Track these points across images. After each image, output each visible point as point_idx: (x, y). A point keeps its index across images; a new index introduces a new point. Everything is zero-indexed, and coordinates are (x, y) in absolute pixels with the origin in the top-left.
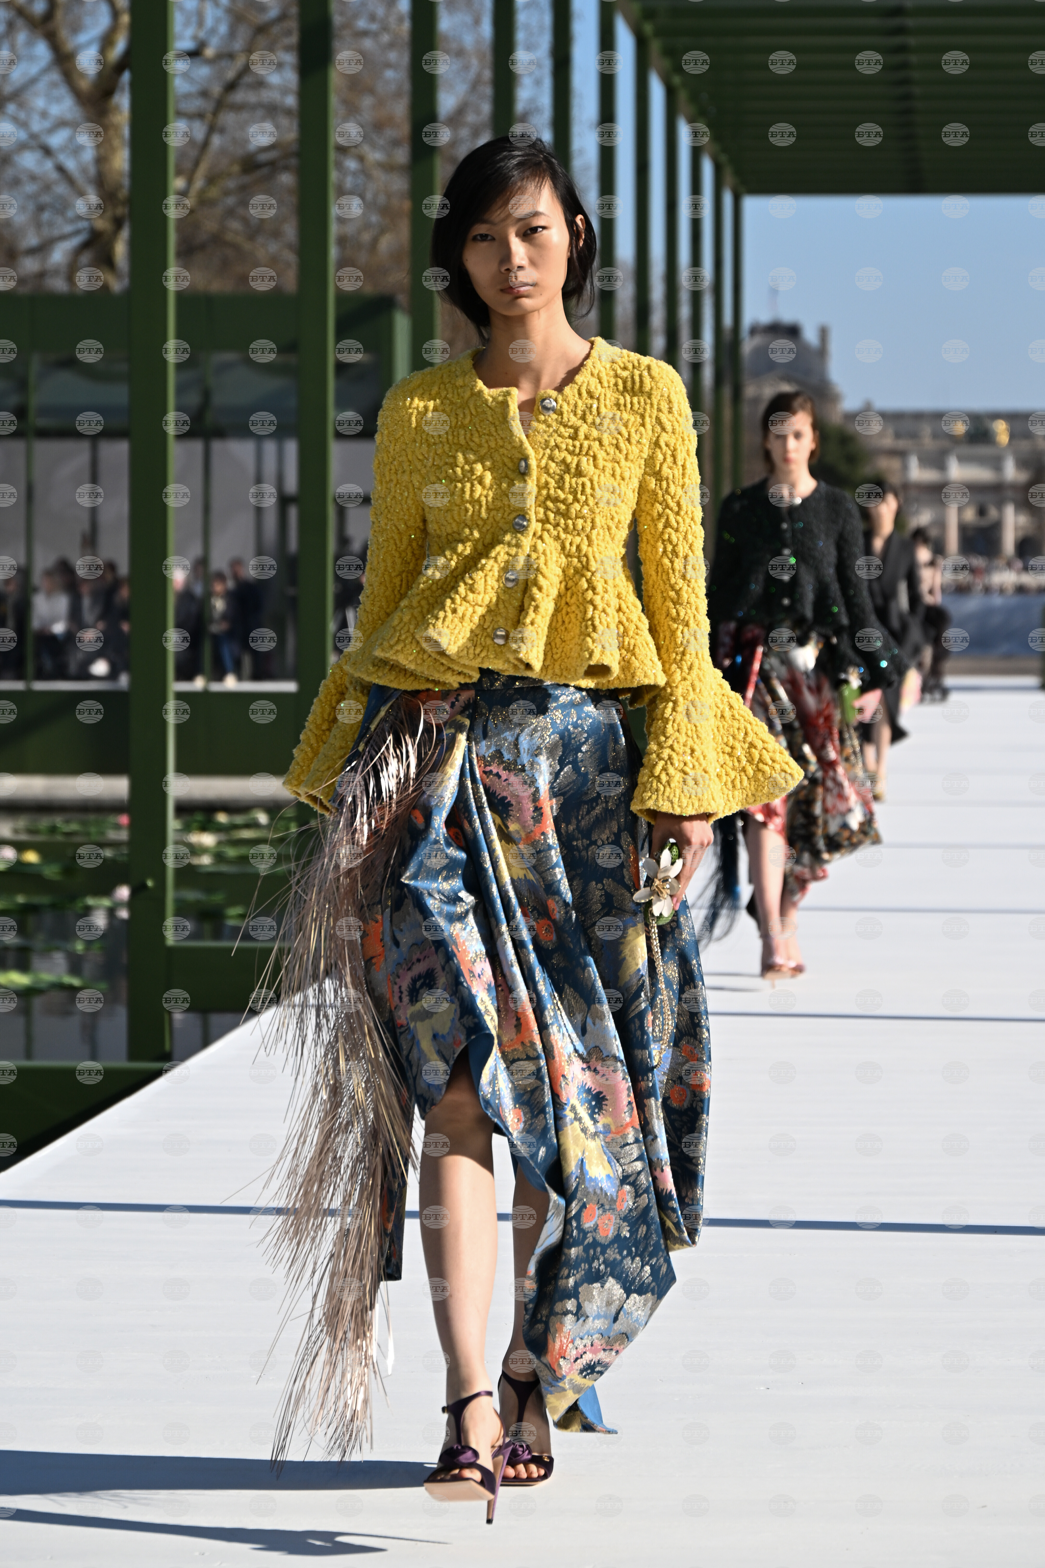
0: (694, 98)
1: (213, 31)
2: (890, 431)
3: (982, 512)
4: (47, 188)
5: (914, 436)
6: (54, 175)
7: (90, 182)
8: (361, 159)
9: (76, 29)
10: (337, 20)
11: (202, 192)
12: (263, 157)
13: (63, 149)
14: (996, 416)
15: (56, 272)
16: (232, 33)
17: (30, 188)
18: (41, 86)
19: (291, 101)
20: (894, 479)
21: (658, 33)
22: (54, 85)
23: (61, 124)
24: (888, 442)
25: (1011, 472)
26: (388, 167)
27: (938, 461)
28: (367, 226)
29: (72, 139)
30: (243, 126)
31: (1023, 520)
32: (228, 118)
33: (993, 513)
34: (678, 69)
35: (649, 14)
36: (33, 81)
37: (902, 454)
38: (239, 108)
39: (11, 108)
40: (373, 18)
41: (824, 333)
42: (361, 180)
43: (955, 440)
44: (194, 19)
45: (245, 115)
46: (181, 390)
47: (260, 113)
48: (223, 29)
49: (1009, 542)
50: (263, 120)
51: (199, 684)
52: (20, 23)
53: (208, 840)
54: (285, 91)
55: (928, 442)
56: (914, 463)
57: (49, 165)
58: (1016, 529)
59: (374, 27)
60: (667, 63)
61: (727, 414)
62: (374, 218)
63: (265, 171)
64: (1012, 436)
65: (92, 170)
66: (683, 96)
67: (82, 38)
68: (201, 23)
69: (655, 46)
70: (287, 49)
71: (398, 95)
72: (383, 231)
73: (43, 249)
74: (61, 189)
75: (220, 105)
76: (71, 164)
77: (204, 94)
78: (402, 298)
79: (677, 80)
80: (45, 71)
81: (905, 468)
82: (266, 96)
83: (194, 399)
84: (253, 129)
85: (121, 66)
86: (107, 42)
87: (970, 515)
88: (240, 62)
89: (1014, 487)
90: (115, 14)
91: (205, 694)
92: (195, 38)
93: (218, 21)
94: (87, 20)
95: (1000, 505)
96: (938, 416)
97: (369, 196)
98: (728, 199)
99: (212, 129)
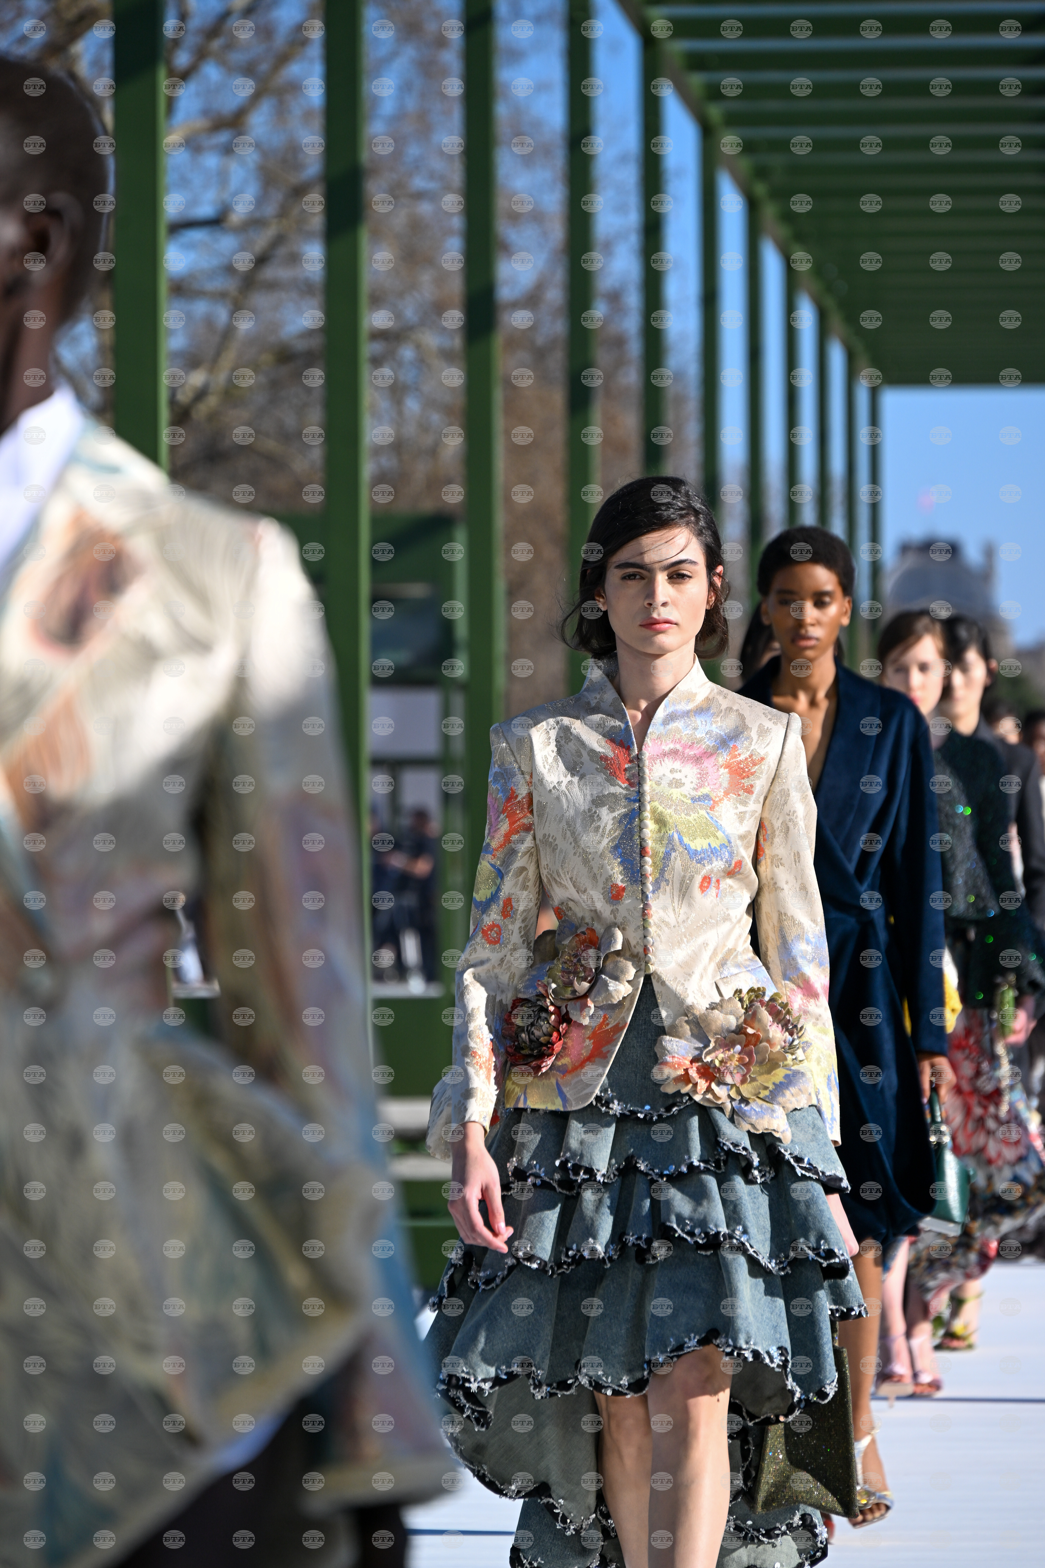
1: (239, 194)
16: (263, 197)
21: (774, 194)
30: (277, 309)
32: (258, 298)
38: (272, 286)
41: (989, 550)
45: (278, 295)
48: (252, 191)
63: (297, 363)
69: (769, 210)
75: (250, 283)
77: (230, 270)
84: (285, 312)
88: (272, 231)
92: (217, 201)
93: (245, 182)
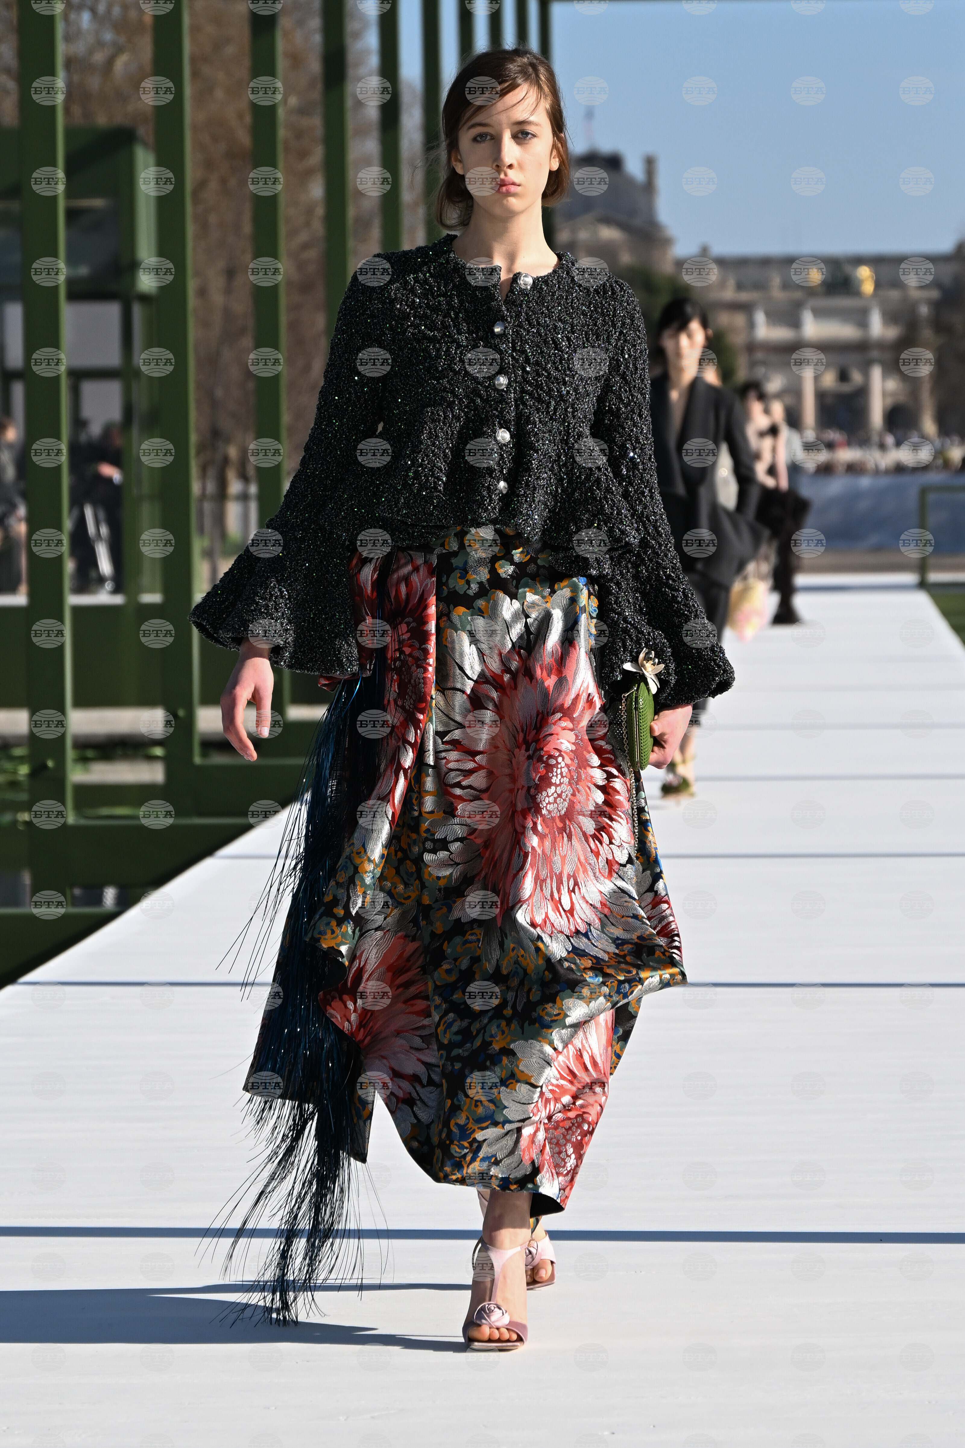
2: (731, 283)
3: (843, 376)
5: (761, 286)
14: (859, 260)
20: (738, 339)
24: (729, 294)
25: (878, 328)
27: (790, 317)
28: (100, 44)
31: (892, 384)
33: (857, 377)
37: (746, 308)
41: (650, 163)
43: (811, 292)
49: (877, 416)
55: (777, 294)
56: (760, 318)
58: (884, 394)
62: (108, 36)
64: (878, 285)
72: (119, 50)
78: (144, 131)
81: (751, 325)
87: (829, 380)
89: (881, 345)
95: (865, 368)
96: (789, 261)
97: (101, 8)
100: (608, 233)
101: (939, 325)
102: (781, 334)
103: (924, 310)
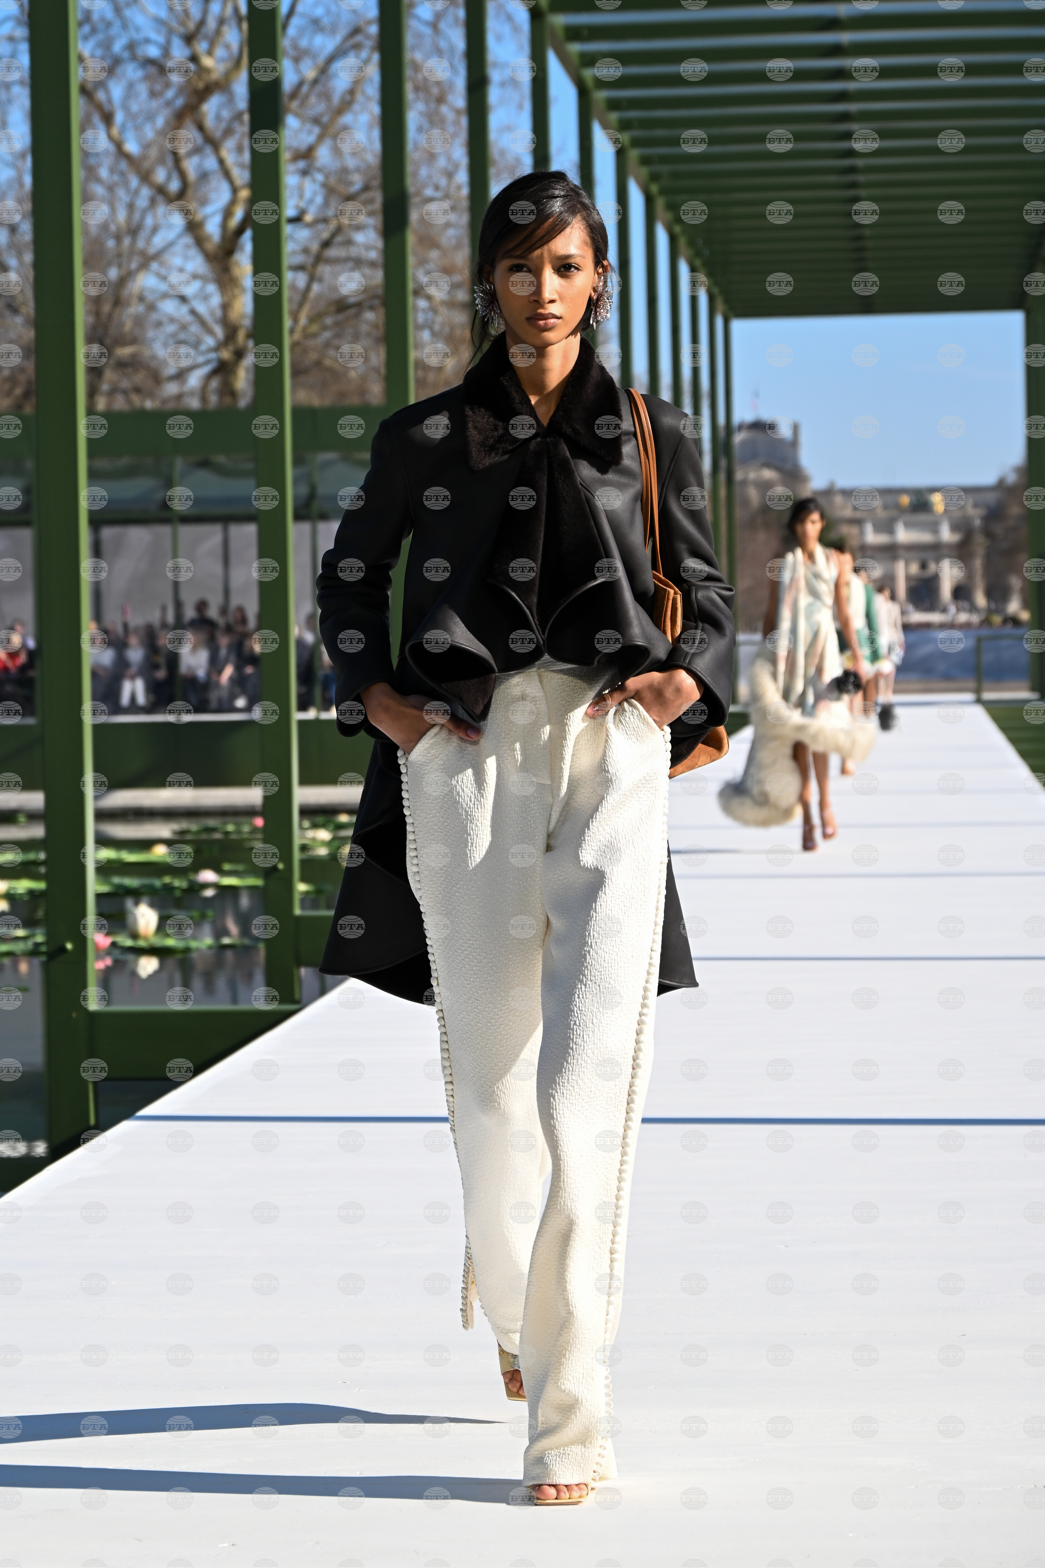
0: (691, 243)
1: (311, 201)
2: (850, 505)
3: (924, 566)
4: (184, 327)
5: (869, 507)
6: (189, 318)
7: (217, 322)
8: (429, 298)
9: (204, 202)
10: (411, 188)
11: (305, 329)
12: (352, 300)
13: (196, 296)
14: (934, 489)
15: (192, 393)
16: (326, 203)
17: (171, 328)
18: (178, 248)
19: (373, 255)
20: (854, 542)
21: (663, 192)
22: (187, 247)
23: (195, 276)
24: (848, 513)
25: (947, 535)
26: (451, 304)
27: (887, 527)
29: (202, 289)
30: (336, 276)
31: (957, 571)
32: (324, 270)
33: (932, 567)
34: (678, 220)
35: (654, 177)
36: (171, 244)
37: (858, 522)
38: (332, 261)
39: (154, 266)
40: (437, 188)
41: (796, 428)
42: (430, 315)
43: (902, 510)
44: (296, 192)
45: (338, 268)
46: (296, 482)
47: (350, 264)
48: (319, 200)
50: (352, 270)
51: (311, 714)
52: (160, 198)
53: (324, 835)
54: (368, 248)
55: (880, 513)
56: (869, 528)
57: (184, 309)
58: (952, 578)
59: (438, 194)
60: (669, 216)
61: (723, 492)
63: (352, 311)
64: (946, 506)
65: (219, 313)
66: (682, 242)
67: (209, 209)
68: (301, 196)
69: (660, 203)
70: (371, 214)
71: (458, 247)
73: (181, 375)
74: (195, 329)
75: (319, 259)
76: (201, 309)
77: (306, 251)
79: (677, 229)
80: (179, 236)
81: (862, 533)
82: (354, 251)
83: (304, 490)
84: (342, 278)
85: (240, 231)
86: (228, 213)
87: (914, 569)
88: (333, 225)
89: (950, 546)
90: (235, 190)
91: (317, 722)
92: (297, 207)
93: (315, 193)
94: (213, 196)
95: (938, 560)
97: (437, 328)
98: (719, 322)
99: (312, 279)
100: (768, 474)
101: (988, 533)
102: (881, 539)
103: (977, 522)
